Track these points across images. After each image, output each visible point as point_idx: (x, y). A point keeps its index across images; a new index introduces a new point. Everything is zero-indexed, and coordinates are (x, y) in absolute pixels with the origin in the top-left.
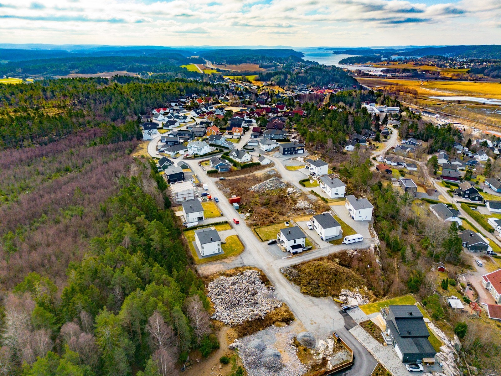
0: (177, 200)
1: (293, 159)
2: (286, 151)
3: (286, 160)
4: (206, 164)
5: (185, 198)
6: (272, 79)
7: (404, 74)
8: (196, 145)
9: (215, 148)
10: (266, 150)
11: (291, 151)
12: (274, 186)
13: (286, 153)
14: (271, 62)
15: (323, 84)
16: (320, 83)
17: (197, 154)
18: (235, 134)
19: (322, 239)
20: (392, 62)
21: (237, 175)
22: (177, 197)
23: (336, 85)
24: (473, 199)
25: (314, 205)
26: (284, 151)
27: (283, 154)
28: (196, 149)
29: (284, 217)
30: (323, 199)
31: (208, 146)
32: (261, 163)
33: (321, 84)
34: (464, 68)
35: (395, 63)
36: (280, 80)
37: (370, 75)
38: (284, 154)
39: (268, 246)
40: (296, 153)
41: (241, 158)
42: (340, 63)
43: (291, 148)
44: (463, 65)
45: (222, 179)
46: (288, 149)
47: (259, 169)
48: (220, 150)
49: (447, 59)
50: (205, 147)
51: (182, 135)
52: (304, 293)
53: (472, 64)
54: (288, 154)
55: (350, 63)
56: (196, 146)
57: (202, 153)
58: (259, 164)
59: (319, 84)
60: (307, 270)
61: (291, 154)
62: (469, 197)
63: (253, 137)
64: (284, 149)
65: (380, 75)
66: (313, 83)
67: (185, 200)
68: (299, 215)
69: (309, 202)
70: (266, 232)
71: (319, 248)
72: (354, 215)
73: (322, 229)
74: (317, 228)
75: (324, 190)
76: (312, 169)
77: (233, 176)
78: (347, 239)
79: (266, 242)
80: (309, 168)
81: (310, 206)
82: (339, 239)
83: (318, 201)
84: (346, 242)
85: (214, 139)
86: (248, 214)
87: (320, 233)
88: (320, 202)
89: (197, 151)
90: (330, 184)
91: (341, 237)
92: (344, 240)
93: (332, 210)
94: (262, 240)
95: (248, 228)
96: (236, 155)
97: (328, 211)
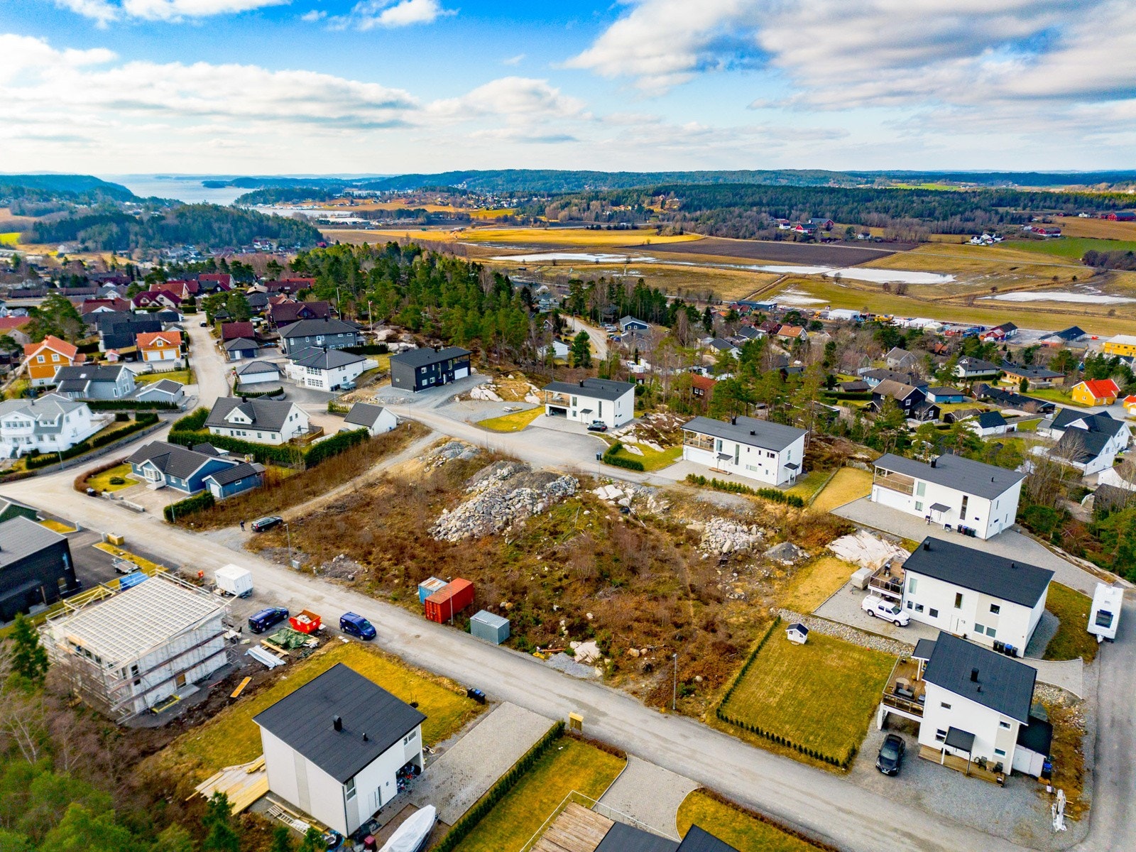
0: (138, 707)
1: (462, 399)
2: (427, 376)
3: (443, 404)
4: (118, 482)
5: (179, 677)
6: (81, 235)
7: (403, 220)
8: (24, 411)
9: (111, 416)
10: (337, 388)
11: (436, 374)
12: (540, 496)
13: (425, 382)
14: (47, 200)
15: (241, 243)
16: (231, 239)
17: (36, 453)
18: (153, 356)
19: (1012, 652)
20: (361, 201)
21: (315, 494)
22: (136, 690)
23: (275, 246)
25: (765, 526)
26: (419, 376)
27: (415, 389)
28: (30, 431)
29: (732, 606)
30: (773, 496)
31: (85, 408)
32: (371, 432)
33: (235, 241)
34: (502, 207)
35: (366, 201)
37: (333, 223)
38: (418, 387)
40: (451, 379)
41: (279, 430)
42: (238, 202)
43: (436, 364)
44: (499, 202)
45: (266, 528)
46: (429, 366)
47: (382, 453)
48: (139, 417)
49: (464, 192)
50: (74, 415)
53: (515, 201)
54: (429, 385)
55: (265, 203)
56: (23, 418)
57: (62, 443)
58: (363, 435)
61: (439, 383)
62: (912, 415)
63: (238, 354)
64: (418, 370)
65: (354, 223)
66: (212, 241)
67: (182, 684)
68: (768, 579)
69: (733, 518)
70: (780, 706)
71: (1073, 700)
72: (969, 523)
73: (995, 609)
74: (934, 613)
75: (723, 465)
76: (587, 411)
77: (300, 500)
78: (1104, 618)
79: (866, 765)
80: (563, 412)
81: (756, 535)
82: (1060, 628)
83: (760, 507)
84: (1110, 632)
85: (86, 380)
86: (588, 649)
87: (978, 628)
88: (770, 507)
89: (34, 439)
90: (753, 440)
91: (1055, 622)
92: (1093, 627)
93: (866, 527)
94: (835, 763)
95: (674, 718)
96: (248, 421)
97: (854, 533)
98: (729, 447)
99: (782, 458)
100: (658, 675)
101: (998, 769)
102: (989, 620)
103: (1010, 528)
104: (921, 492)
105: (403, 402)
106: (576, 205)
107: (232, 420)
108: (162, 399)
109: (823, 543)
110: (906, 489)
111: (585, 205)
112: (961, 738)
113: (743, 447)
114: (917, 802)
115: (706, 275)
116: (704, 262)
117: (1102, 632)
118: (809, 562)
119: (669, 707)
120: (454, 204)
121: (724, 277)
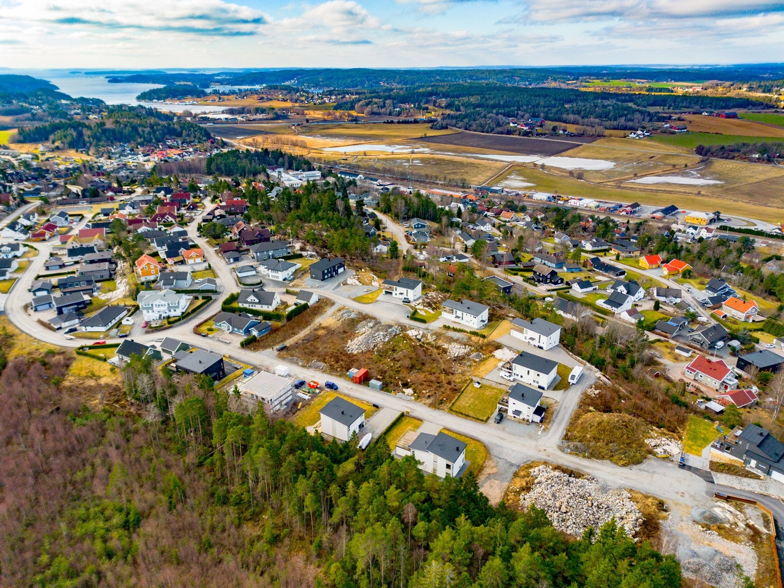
1: (344, 285)
2: (327, 274)
3: (336, 288)
4: (212, 330)
6: (52, 137)
7: (259, 116)
9: (191, 297)
10: (286, 280)
11: (331, 272)
12: (386, 335)
13: (326, 277)
14: (10, 103)
15: (158, 141)
16: (151, 139)
17: (169, 317)
18: (191, 262)
19: (543, 388)
20: (226, 97)
21: (295, 334)
23: (180, 141)
24: (556, 283)
25: (471, 346)
26: (324, 274)
27: (322, 280)
28: (165, 308)
29: (457, 376)
30: (475, 334)
32: (309, 304)
34: (325, 102)
35: (230, 97)
36: (73, 138)
38: (323, 279)
39: (499, 425)
40: (337, 273)
41: (271, 305)
42: (139, 98)
43: (331, 268)
45: (282, 349)
47: (316, 314)
48: (202, 298)
51: (71, 286)
52: (624, 465)
53: (333, 97)
54: (328, 278)
57: (178, 313)
58: (306, 307)
59: (150, 141)
60: (588, 436)
61: (332, 276)
62: (551, 282)
64: (323, 272)
66: (139, 140)
68: (470, 366)
69: (460, 343)
70: (469, 406)
71: (556, 402)
72: (541, 345)
73: (538, 375)
74: (522, 377)
75: (457, 320)
76: (401, 294)
77: (290, 337)
78: (573, 377)
79: (491, 421)
80: (391, 293)
81: (468, 349)
82: (561, 381)
83: (470, 338)
84: (574, 382)
85: (173, 279)
86: (409, 391)
87: (534, 381)
88: (474, 338)
89: (167, 311)
90: (468, 311)
91: (560, 378)
92: (570, 380)
93: (506, 346)
94: (482, 420)
95: (437, 411)
96: (257, 301)
97: (501, 348)
98: (459, 313)
99: (480, 318)
100: (432, 398)
101: (528, 421)
102: (537, 379)
103: (557, 346)
104: (526, 333)
105: (318, 287)
106: (376, 103)
107: (249, 300)
108: (210, 288)
109: (491, 352)
110: (521, 331)
111: (382, 104)
112: (517, 412)
113: (465, 314)
114: (504, 429)
115: (462, 164)
116: (460, 152)
117: (571, 381)
118: (485, 359)
119: (435, 408)
120: (291, 100)
121: (472, 165)
